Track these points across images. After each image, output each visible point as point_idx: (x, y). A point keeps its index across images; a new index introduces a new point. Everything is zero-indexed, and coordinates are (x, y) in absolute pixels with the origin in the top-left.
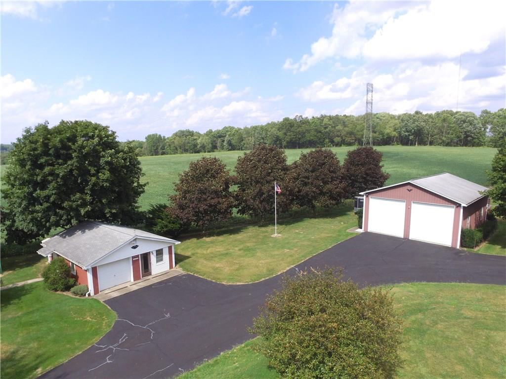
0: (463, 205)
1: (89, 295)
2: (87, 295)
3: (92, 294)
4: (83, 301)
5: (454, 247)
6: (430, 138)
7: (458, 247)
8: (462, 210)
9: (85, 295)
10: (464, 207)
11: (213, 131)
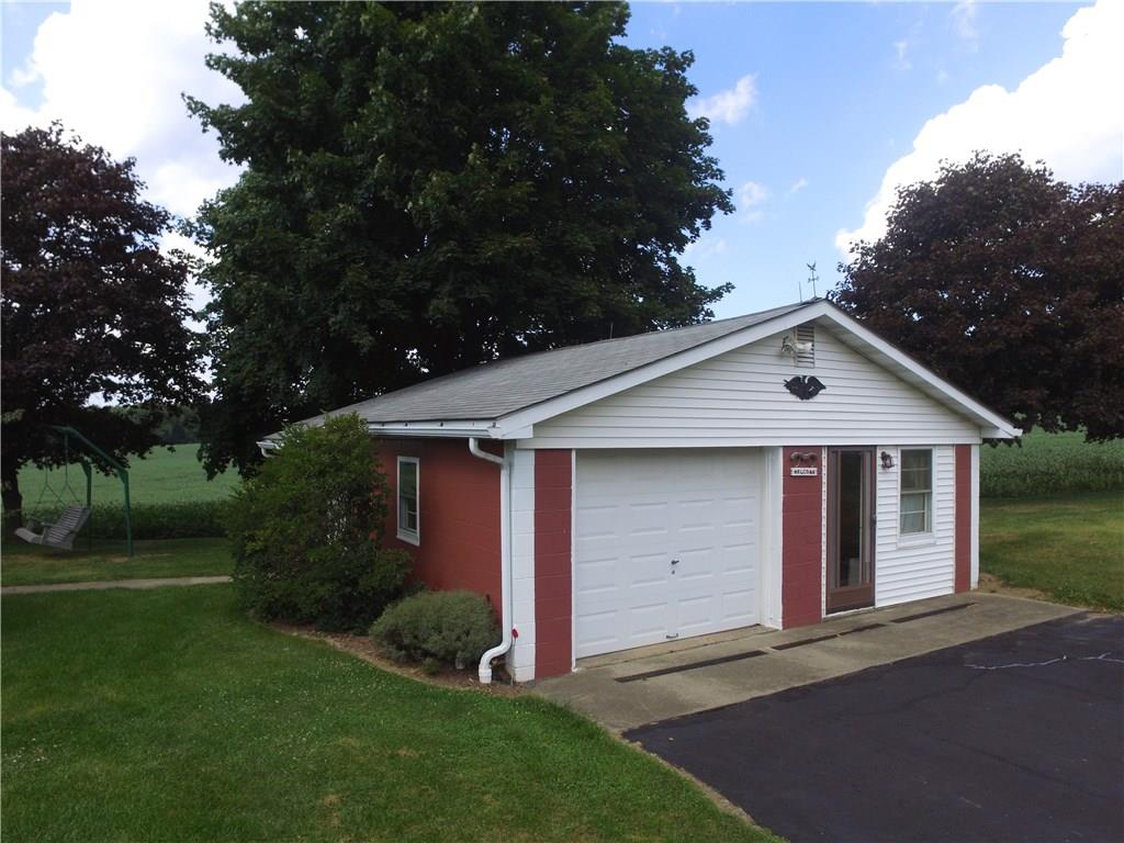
1: (501, 667)
2: (485, 672)
3: (524, 667)
4: (457, 706)
9: (474, 665)
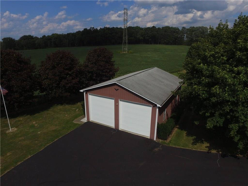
0: (158, 105)
5: (152, 139)
6: (159, 40)
7: (155, 139)
8: (157, 109)
10: (159, 107)
11: (46, 36)
